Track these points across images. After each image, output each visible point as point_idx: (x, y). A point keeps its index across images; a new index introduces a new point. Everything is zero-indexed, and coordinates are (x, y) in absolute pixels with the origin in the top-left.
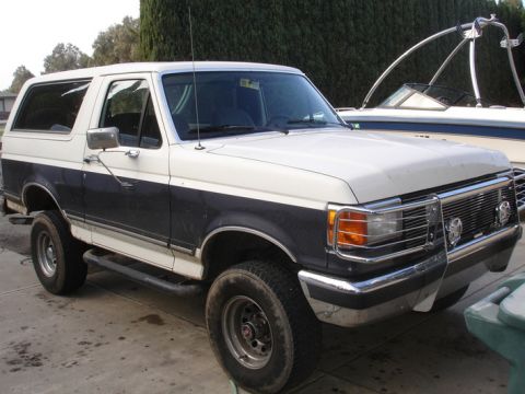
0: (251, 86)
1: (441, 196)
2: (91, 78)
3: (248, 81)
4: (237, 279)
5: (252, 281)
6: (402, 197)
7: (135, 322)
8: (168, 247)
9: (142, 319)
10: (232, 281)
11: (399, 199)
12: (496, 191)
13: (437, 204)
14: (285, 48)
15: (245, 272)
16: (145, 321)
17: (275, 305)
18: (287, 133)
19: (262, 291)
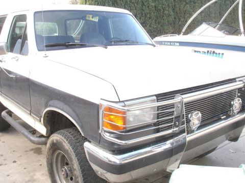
0: (93, 20)
1: (184, 96)
2: (7, 15)
3: (91, 16)
4: (57, 140)
5: (64, 143)
6: (157, 96)
7: (27, 151)
8: (31, 114)
9: (32, 150)
10: (55, 141)
11: (155, 97)
12: (234, 90)
13: (181, 102)
14: (153, 4)
15: (61, 137)
16: (32, 152)
17: (74, 161)
18: (106, 48)
19: (68, 151)
